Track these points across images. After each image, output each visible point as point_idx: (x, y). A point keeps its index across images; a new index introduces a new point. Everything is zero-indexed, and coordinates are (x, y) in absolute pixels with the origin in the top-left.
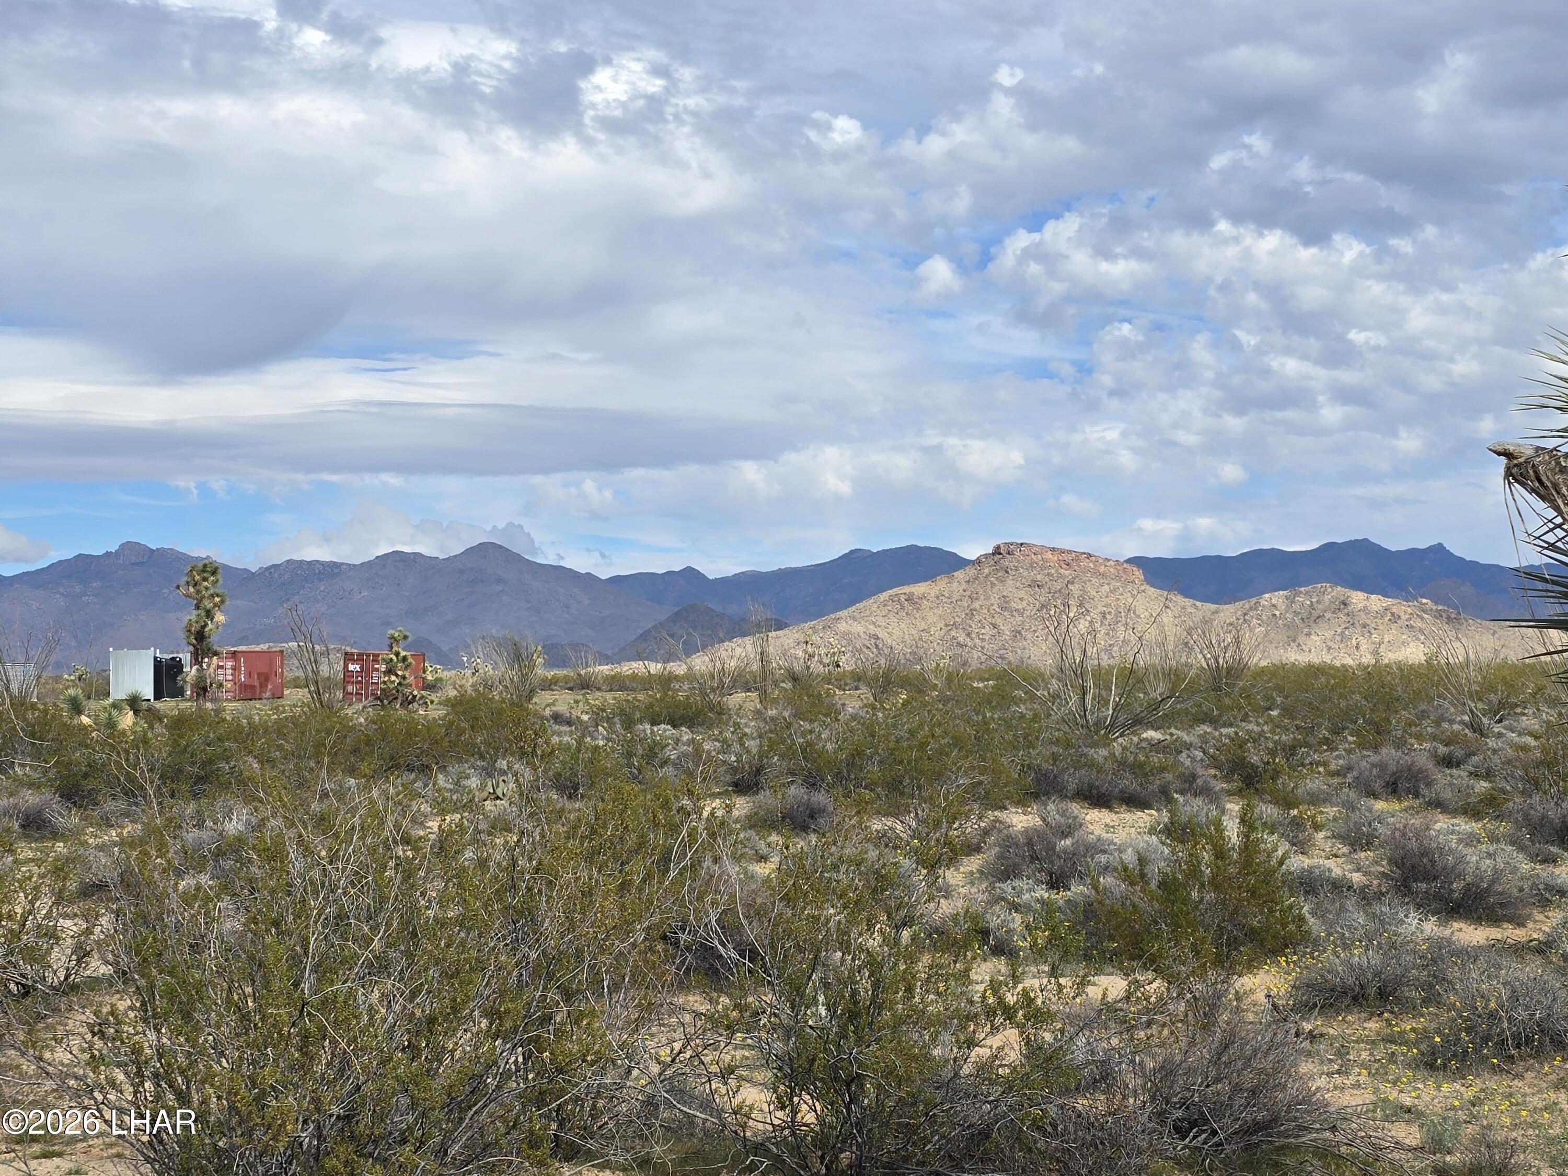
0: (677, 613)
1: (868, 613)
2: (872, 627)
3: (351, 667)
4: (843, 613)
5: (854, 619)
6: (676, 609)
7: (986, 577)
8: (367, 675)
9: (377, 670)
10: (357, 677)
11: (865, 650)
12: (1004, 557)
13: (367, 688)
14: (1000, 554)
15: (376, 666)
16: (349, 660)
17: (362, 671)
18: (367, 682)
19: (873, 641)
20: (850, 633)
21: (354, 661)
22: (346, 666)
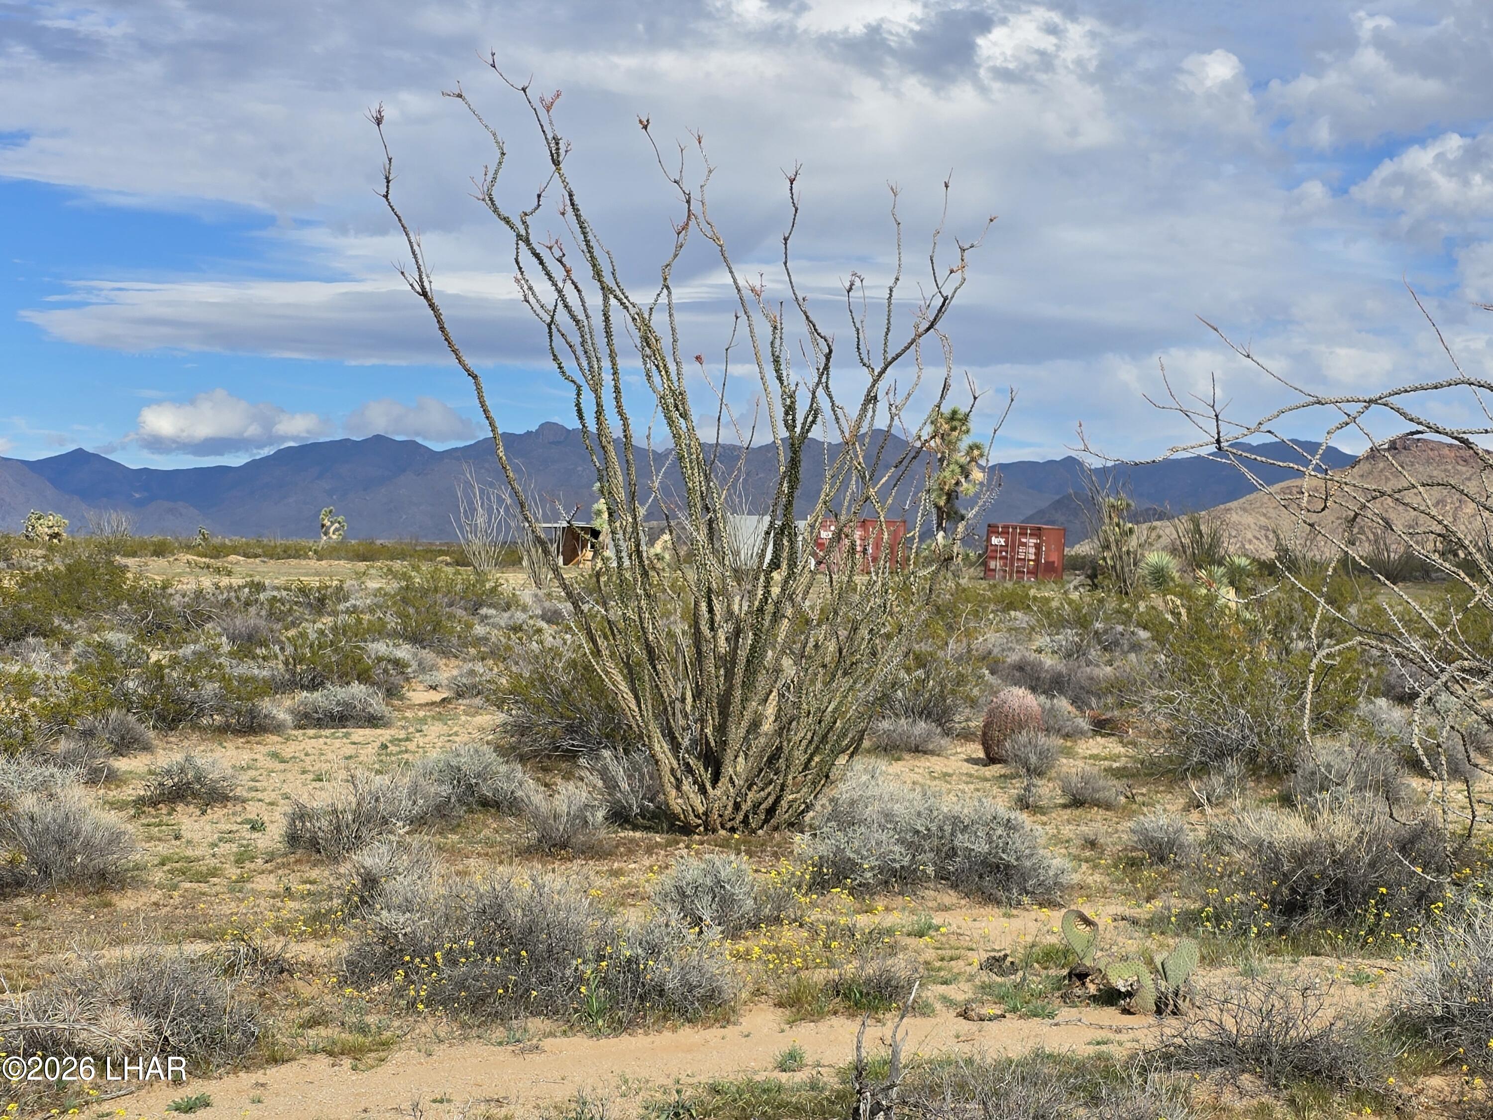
0: (1058, 501)
1: (1258, 504)
2: (1262, 518)
3: (995, 541)
4: (1233, 504)
5: (1245, 510)
6: (1057, 497)
7: (1381, 471)
8: (1013, 550)
9: (1025, 544)
10: (1001, 552)
11: (1255, 541)
12: (1400, 452)
13: (1012, 565)
14: (1396, 449)
15: (1024, 540)
16: (993, 532)
17: (1007, 546)
18: (1012, 557)
19: (1263, 532)
20: (1240, 523)
21: (998, 534)
22: (989, 540)
